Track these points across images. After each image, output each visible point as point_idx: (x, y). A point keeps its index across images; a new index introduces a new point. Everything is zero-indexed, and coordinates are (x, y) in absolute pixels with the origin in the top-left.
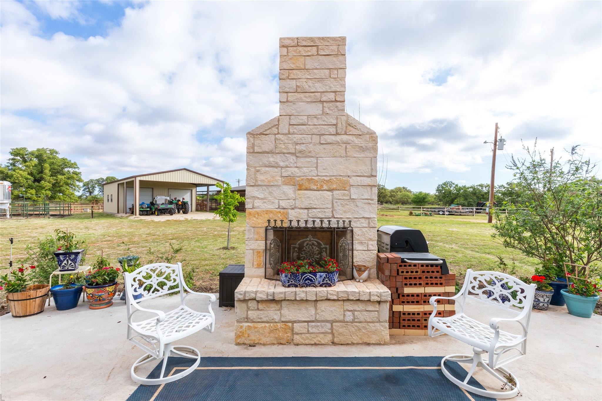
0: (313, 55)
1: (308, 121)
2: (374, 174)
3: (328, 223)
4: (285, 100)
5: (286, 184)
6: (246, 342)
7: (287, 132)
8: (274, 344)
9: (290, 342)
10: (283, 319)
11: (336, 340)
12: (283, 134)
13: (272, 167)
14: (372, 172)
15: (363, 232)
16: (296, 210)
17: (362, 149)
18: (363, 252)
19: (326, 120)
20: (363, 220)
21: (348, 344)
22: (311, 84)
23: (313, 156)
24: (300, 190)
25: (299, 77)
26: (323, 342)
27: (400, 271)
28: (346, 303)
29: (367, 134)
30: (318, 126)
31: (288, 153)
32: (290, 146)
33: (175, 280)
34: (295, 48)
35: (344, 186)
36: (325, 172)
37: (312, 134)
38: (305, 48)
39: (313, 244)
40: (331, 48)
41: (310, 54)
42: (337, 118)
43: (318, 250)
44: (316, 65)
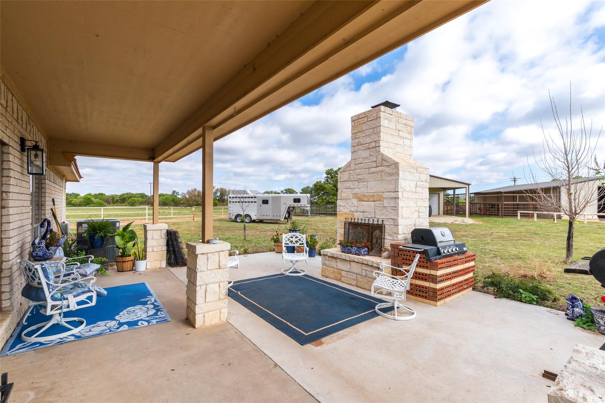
0: (366, 122)
1: (363, 161)
2: (397, 190)
3: (372, 221)
4: (353, 151)
5: (354, 198)
6: (325, 275)
7: (354, 169)
8: (334, 279)
9: (340, 280)
10: (337, 268)
11: (358, 284)
12: (352, 170)
13: (348, 189)
14: (395, 189)
15: (391, 228)
16: (358, 213)
17: (390, 174)
18: (391, 241)
19: (371, 159)
20: (390, 220)
21: (363, 288)
22: (364, 139)
23: (366, 181)
24: (360, 201)
25: (359, 136)
26: (353, 284)
27: (400, 254)
28: (363, 265)
29: (393, 164)
30: (368, 163)
31: (355, 180)
32: (355, 176)
33: (302, 241)
34: (358, 120)
35: (380, 199)
36: (371, 191)
37: (365, 168)
38: (362, 119)
39: (360, 232)
40: (373, 115)
41: (364, 122)
42: (377, 157)
43: (362, 236)
44: (367, 127)
